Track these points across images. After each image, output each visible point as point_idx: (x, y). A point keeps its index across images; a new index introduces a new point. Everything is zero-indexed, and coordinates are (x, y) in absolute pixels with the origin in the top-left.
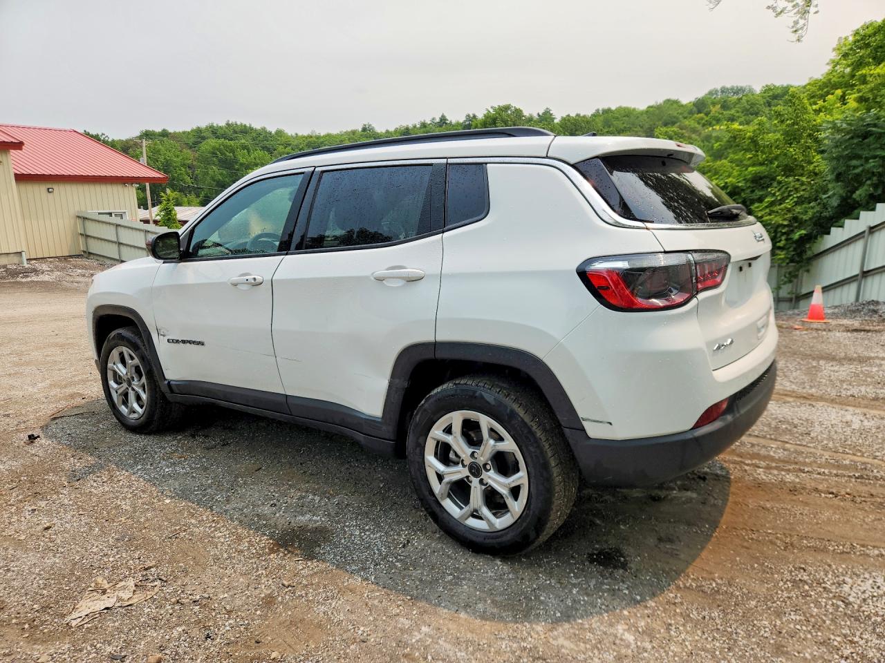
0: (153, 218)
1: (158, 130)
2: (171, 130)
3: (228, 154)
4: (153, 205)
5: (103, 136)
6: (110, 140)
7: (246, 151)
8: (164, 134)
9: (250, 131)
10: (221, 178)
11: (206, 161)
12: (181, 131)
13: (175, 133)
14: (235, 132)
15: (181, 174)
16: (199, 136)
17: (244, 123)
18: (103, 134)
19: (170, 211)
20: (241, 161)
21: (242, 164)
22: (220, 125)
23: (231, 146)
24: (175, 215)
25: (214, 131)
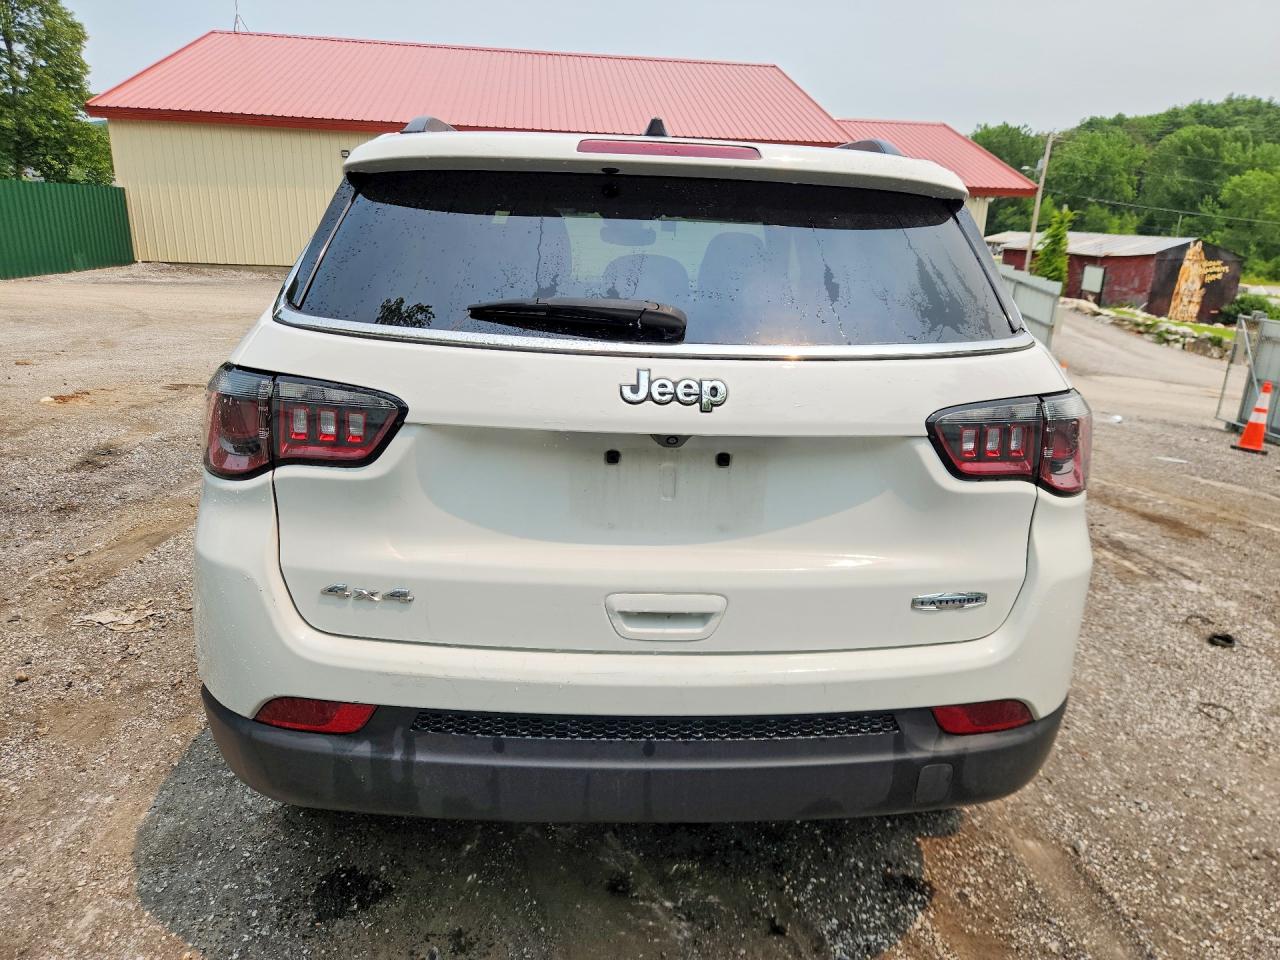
0: (1033, 248)
1: (1110, 115)
2: (1129, 115)
3: (1206, 149)
4: (1040, 229)
5: (1025, 129)
6: (1033, 135)
7: (1239, 144)
8: (1119, 121)
9: (1265, 110)
10: (1181, 189)
11: (1166, 164)
12: (1145, 116)
13: (1136, 119)
14: (1237, 113)
15: (1120, 183)
16: (1173, 121)
17: (1258, 96)
18: (1026, 126)
19: (1060, 239)
20: (1226, 161)
21: (1226, 167)
22: (1215, 102)
23: (1214, 136)
24: (1066, 244)
25: (1199, 113)
